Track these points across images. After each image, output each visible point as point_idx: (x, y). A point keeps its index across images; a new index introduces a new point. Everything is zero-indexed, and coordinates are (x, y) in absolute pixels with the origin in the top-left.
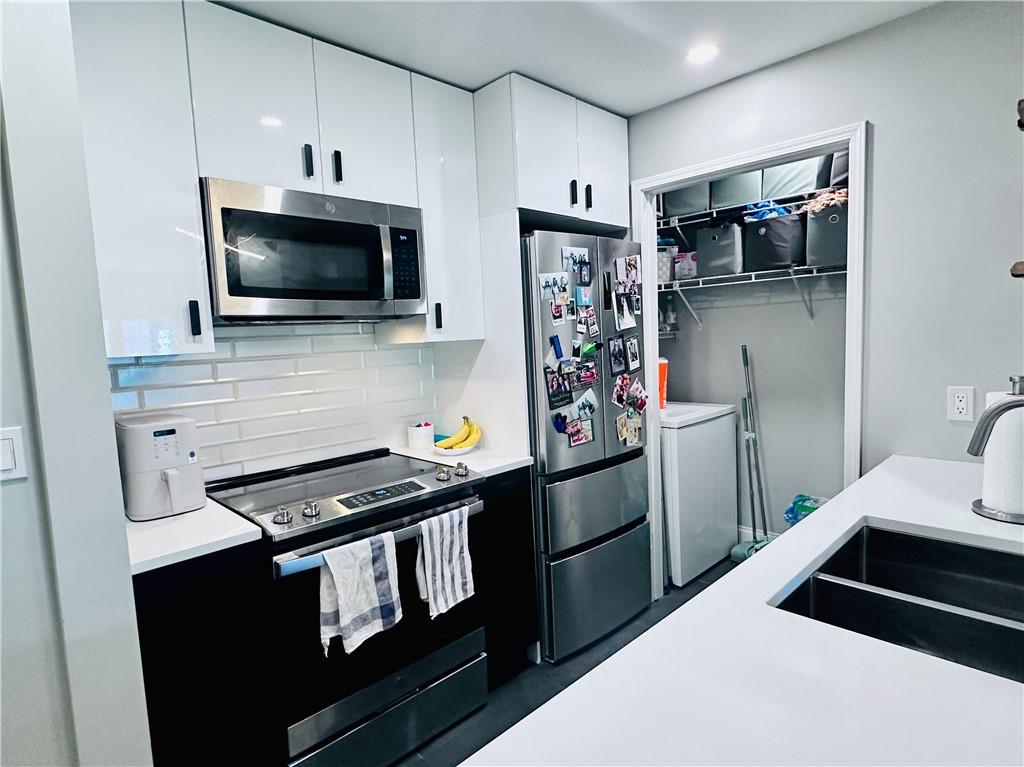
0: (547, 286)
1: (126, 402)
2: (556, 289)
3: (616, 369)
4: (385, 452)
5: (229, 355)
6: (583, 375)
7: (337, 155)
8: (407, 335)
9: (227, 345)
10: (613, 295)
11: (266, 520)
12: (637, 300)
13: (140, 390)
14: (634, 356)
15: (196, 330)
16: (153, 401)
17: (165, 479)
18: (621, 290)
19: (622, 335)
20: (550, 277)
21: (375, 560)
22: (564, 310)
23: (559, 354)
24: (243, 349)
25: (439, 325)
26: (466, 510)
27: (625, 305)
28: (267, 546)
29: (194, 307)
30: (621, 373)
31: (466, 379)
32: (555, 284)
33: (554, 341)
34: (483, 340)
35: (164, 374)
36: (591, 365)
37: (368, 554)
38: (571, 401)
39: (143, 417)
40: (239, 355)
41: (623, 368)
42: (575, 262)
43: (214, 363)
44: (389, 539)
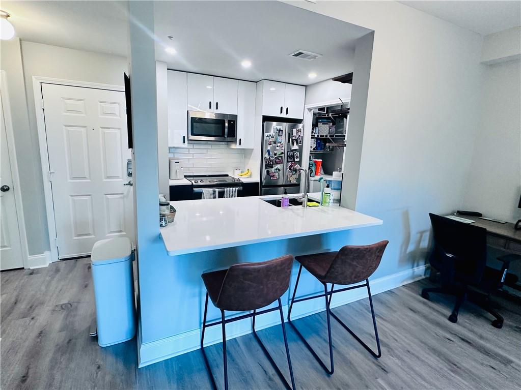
0: (268, 136)
1: (171, 155)
2: (270, 137)
3: (289, 160)
4: (227, 175)
5: (192, 147)
6: (277, 160)
7: (217, 103)
8: (233, 146)
9: (192, 145)
10: (291, 139)
11: (193, 182)
12: (301, 141)
13: (174, 153)
14: (297, 157)
15: (184, 142)
16: (176, 156)
17: (176, 171)
18: (294, 138)
19: (292, 151)
20: (269, 134)
21: (213, 194)
22: (272, 143)
23: (269, 154)
24: (195, 146)
25: (240, 144)
26: (237, 188)
27: (295, 142)
28: (192, 186)
29: (184, 137)
30: (292, 162)
31: (249, 158)
32: (270, 136)
33: (268, 151)
34: (253, 149)
35: (178, 150)
36: (280, 158)
37: (212, 192)
38: (272, 167)
39: (174, 159)
40: (195, 147)
41: (292, 160)
42: (277, 130)
43: (189, 149)
44: (217, 190)
